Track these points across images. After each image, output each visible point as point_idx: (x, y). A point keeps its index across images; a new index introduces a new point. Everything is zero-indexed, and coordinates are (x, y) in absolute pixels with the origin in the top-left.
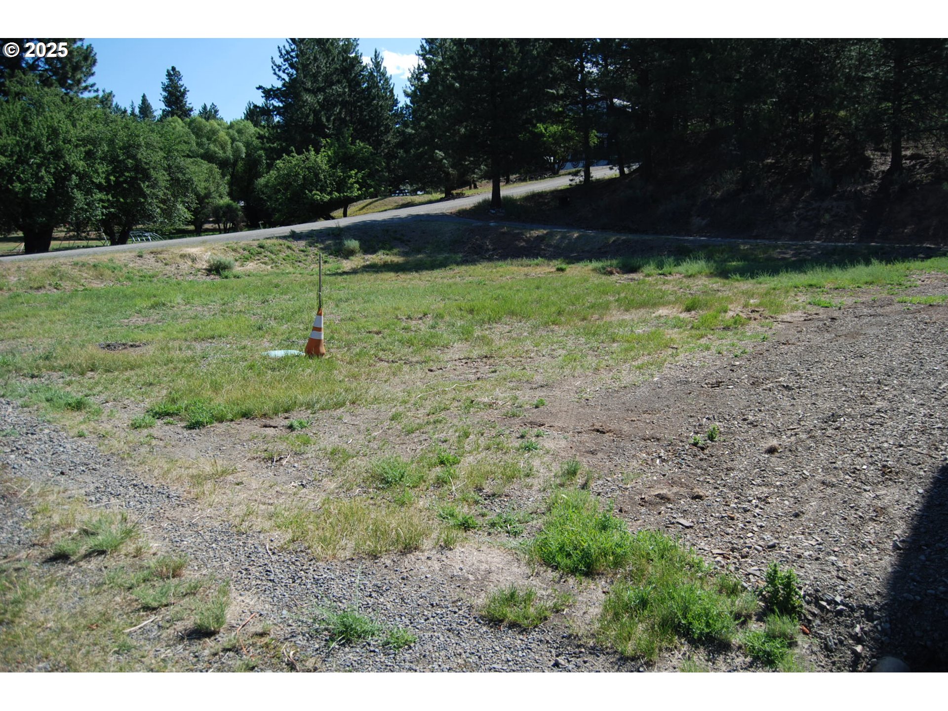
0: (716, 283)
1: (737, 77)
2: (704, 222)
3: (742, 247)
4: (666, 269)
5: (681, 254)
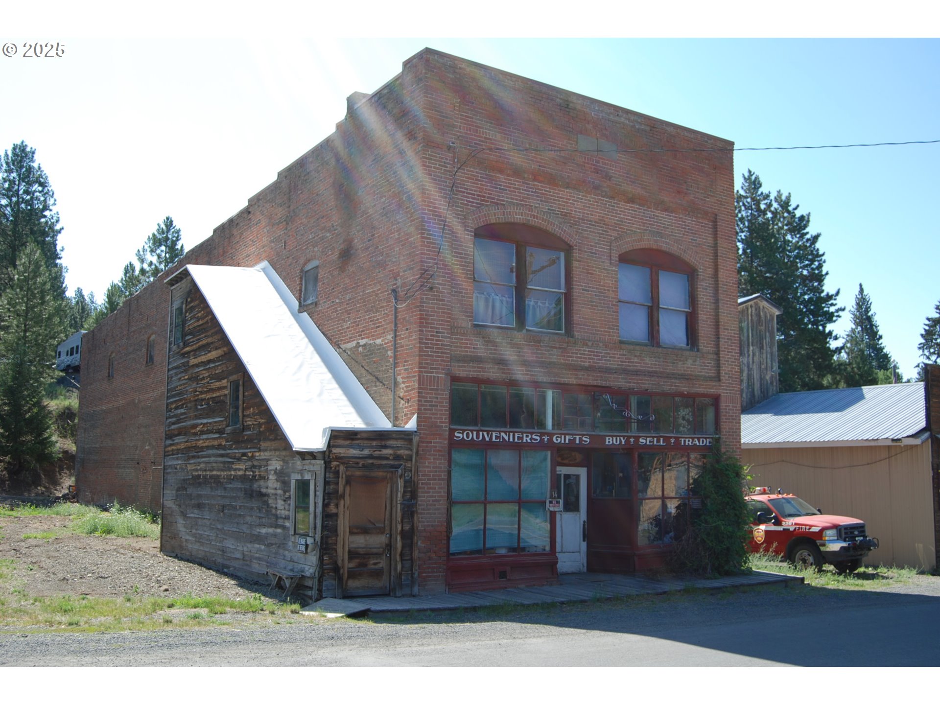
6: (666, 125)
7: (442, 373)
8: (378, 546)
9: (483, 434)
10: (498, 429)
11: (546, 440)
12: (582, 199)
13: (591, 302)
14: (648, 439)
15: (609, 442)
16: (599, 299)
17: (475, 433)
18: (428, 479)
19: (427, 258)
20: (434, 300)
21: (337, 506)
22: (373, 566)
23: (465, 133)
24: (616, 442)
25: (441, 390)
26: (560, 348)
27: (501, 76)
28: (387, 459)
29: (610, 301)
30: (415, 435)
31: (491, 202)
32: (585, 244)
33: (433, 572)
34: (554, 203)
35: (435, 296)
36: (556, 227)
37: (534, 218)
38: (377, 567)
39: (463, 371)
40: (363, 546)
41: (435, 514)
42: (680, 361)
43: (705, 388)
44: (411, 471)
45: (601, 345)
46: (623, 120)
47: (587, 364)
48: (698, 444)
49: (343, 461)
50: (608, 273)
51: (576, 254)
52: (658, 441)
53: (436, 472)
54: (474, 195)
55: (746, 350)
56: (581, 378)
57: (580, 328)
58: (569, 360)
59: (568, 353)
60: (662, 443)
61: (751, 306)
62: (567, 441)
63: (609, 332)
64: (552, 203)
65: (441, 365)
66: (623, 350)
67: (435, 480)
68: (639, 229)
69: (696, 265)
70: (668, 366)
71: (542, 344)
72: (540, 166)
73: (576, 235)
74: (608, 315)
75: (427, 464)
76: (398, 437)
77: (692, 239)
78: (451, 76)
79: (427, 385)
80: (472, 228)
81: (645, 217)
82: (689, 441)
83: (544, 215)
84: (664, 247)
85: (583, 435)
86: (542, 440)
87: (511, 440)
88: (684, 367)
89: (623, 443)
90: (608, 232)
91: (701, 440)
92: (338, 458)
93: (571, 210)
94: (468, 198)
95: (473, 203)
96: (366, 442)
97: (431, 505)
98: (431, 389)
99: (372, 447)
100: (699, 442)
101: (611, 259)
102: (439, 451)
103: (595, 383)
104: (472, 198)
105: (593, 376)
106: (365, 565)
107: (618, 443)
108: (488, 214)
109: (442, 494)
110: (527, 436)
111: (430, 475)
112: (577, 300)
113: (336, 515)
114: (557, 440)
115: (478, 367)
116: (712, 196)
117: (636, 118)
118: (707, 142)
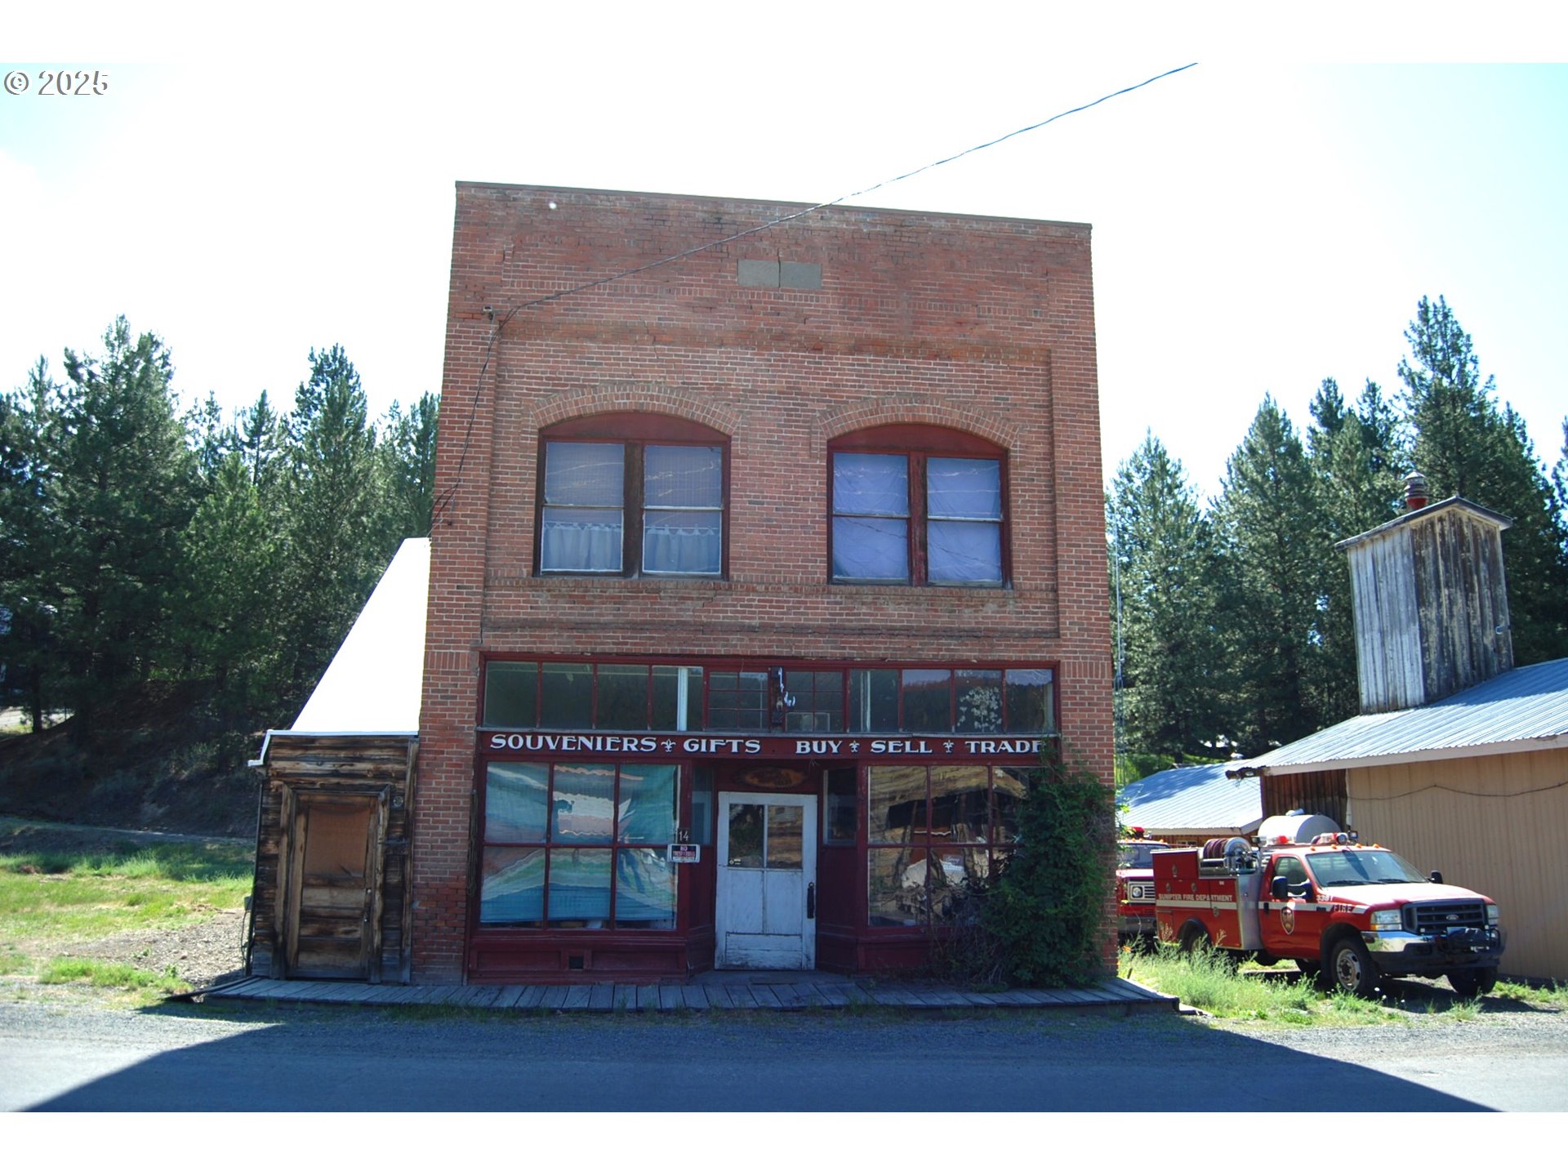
0: (168, 885)
1: (222, 626)
2: (161, 811)
3: (208, 847)
4: (104, 869)
5: (126, 851)
6: (929, 219)
7: (466, 648)
8: (354, 906)
9: (544, 740)
10: (574, 731)
11: (669, 747)
12: (752, 359)
13: (768, 520)
14: (891, 744)
15: (803, 749)
16: (785, 515)
17: (529, 738)
18: (435, 809)
19: (446, 480)
20: (455, 539)
21: (278, 844)
22: (343, 936)
23: (522, 291)
24: (820, 749)
25: (464, 673)
26: (699, 599)
27: (588, 197)
28: (364, 777)
29: (808, 516)
30: (413, 742)
31: (572, 385)
32: (757, 430)
33: (442, 950)
34: (693, 373)
35: (459, 533)
36: (697, 409)
37: (652, 400)
38: (350, 937)
39: (503, 643)
40: (326, 904)
41: (446, 861)
42: (968, 606)
43: (1021, 652)
44: (403, 795)
45: (785, 588)
46: (833, 224)
47: (756, 622)
48: (1010, 750)
49: (289, 780)
50: (803, 472)
51: (737, 447)
52: (915, 746)
53: (449, 796)
54: (541, 378)
55: (1433, 594)
56: (736, 646)
57: (744, 564)
58: (718, 618)
59: (718, 605)
60: (923, 750)
61: (1441, 520)
62: (713, 749)
63: (806, 567)
64: (690, 372)
65: (464, 636)
66: (835, 594)
67: (449, 809)
68: (873, 393)
69: (1005, 440)
70: (940, 617)
71: (662, 594)
72: (659, 319)
73: (737, 417)
74: (805, 538)
75: (434, 785)
76: (384, 744)
77: (996, 399)
78: (500, 213)
79: (438, 667)
80: (533, 427)
81: (888, 372)
82: (988, 745)
83: (672, 392)
84: (929, 417)
85: (746, 739)
86: (660, 748)
87: (599, 747)
88: (976, 618)
89: (835, 750)
90: (806, 405)
91: (1018, 743)
92: (280, 775)
93: (729, 380)
94: (530, 384)
95: (540, 390)
96: (328, 752)
97: (439, 847)
98: (443, 673)
99: (337, 759)
100: (1014, 748)
101: (811, 449)
102: (456, 765)
103: (766, 652)
104: (536, 384)
105: (760, 641)
106: (330, 933)
107: (824, 749)
108: (564, 404)
109: (460, 831)
110: (630, 742)
111: (439, 802)
112: (737, 519)
113: (276, 857)
114: (692, 748)
115: (531, 636)
116: (1039, 321)
117: (861, 217)
118: (1025, 232)
